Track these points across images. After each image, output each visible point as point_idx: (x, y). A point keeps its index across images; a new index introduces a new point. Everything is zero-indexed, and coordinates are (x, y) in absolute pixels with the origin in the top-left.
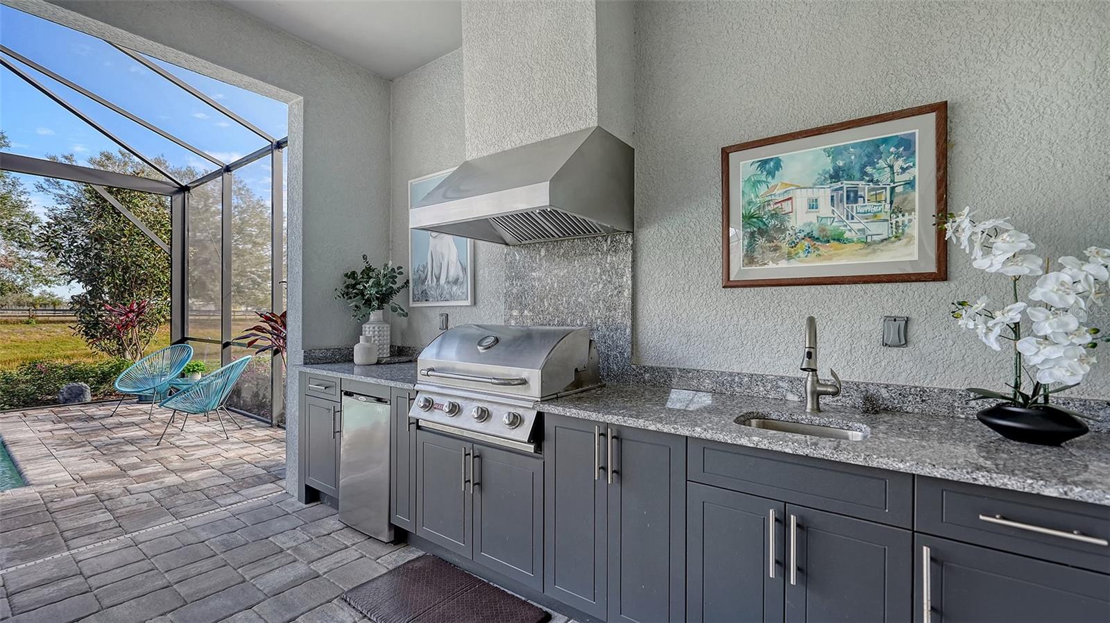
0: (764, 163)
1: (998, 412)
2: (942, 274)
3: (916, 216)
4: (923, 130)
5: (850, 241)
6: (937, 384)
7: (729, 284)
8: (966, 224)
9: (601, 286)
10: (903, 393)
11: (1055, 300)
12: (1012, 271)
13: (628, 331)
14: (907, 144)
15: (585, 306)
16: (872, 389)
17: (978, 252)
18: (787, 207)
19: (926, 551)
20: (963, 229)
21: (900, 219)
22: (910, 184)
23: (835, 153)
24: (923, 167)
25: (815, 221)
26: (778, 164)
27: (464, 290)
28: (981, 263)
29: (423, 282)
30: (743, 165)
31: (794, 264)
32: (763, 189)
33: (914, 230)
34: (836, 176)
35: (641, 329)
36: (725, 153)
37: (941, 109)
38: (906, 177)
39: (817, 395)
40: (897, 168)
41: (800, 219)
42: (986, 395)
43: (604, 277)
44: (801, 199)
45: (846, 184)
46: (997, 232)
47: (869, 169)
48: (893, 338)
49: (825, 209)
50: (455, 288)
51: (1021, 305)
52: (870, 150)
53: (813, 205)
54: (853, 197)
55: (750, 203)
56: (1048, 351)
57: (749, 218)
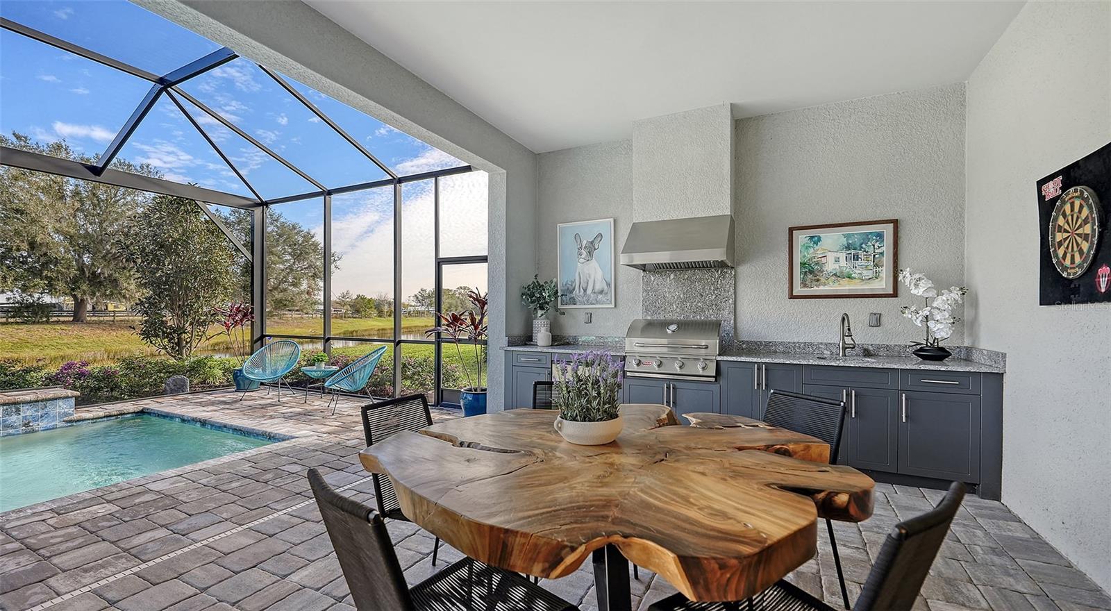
0: (812, 237)
1: (922, 349)
2: (895, 294)
3: (884, 268)
4: (888, 230)
5: (855, 278)
6: (892, 343)
7: (792, 297)
8: (908, 275)
9: (714, 297)
10: (879, 347)
11: (941, 307)
12: (926, 295)
13: (732, 321)
14: (880, 236)
15: (703, 308)
16: (865, 347)
17: (913, 287)
18: (824, 260)
19: (904, 395)
20: (906, 277)
21: (878, 269)
22: (882, 254)
23: (848, 237)
24: (887, 247)
25: (838, 268)
26: (819, 239)
27: (609, 297)
28: (914, 291)
29: (571, 292)
30: (801, 238)
31: (827, 288)
32: (811, 250)
33: (883, 275)
34: (848, 247)
35: (739, 320)
36: (791, 230)
37: (895, 222)
38: (880, 251)
39: (844, 349)
40: (876, 247)
41: (830, 266)
42: (918, 344)
43: (716, 292)
44: (831, 257)
45: (853, 252)
46: (920, 279)
47: (863, 246)
48: (874, 323)
49: (843, 262)
50: (600, 296)
51: (929, 308)
52: (864, 236)
53: (837, 260)
54: (856, 258)
55: (804, 256)
56: (939, 326)
57: (803, 264)
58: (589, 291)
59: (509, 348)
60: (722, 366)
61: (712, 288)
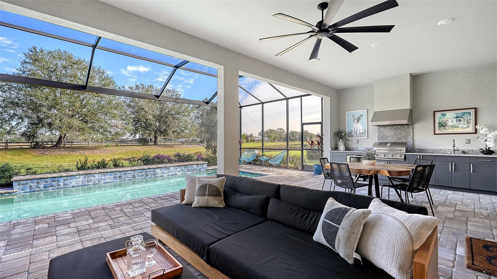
0: (442, 114)
1: (483, 151)
2: (476, 133)
3: (471, 124)
4: (473, 111)
5: (460, 128)
6: (475, 149)
7: (435, 134)
8: (479, 127)
9: (405, 134)
10: (469, 151)
11: (490, 137)
12: (485, 133)
13: (412, 142)
14: (470, 113)
15: (401, 138)
16: (464, 150)
17: (480, 130)
18: (447, 122)
19: (472, 165)
20: (478, 127)
21: (469, 124)
22: (470, 119)
23: (456, 114)
24: (472, 117)
25: (453, 124)
26: (445, 115)
27: (365, 135)
28: (481, 132)
29: (351, 133)
30: (438, 115)
31: (448, 131)
32: (442, 118)
33: (471, 126)
34: (457, 118)
35: (414, 142)
36: (434, 112)
37: (476, 109)
38: (470, 118)
39: (454, 151)
40: (468, 117)
41: (450, 123)
42: (482, 149)
44: (450, 121)
45: (459, 119)
46: (483, 128)
47: (463, 117)
48: (467, 142)
49: (455, 122)
50: (362, 135)
51: (486, 138)
52: (463, 113)
53: (452, 122)
54: (460, 121)
55: (440, 121)
56: (490, 143)
57: (439, 123)
58: (358, 133)
59: (332, 151)
60: (407, 156)
61: (404, 131)
